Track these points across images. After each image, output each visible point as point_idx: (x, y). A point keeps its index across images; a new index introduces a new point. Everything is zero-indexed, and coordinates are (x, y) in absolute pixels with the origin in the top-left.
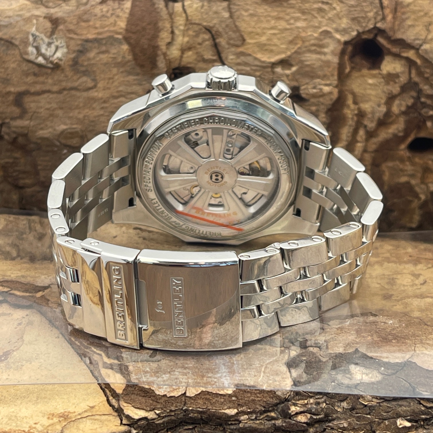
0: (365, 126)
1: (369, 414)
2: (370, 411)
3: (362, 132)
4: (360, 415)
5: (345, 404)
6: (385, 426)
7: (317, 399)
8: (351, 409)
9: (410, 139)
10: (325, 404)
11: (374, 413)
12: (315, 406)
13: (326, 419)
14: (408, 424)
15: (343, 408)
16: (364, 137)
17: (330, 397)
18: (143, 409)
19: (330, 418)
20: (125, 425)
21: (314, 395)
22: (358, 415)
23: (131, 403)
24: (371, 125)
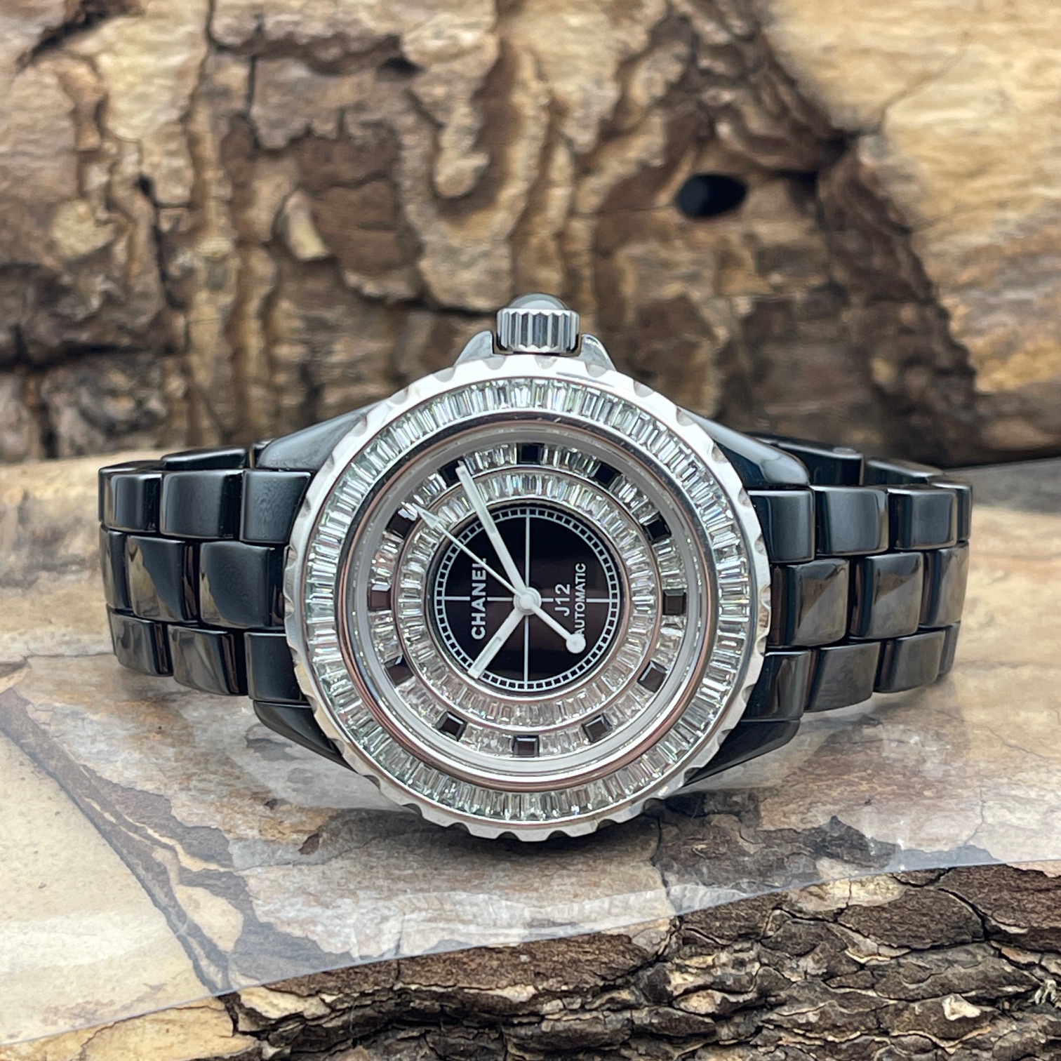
0: (570, 143)
1: (872, 987)
2: (875, 980)
3: (562, 158)
4: (848, 990)
5: (808, 964)
6: (912, 1017)
7: (736, 951)
8: (826, 977)
10: (757, 965)
11: (885, 984)
12: (733, 971)
13: (762, 1002)
14: (972, 1011)
15: (806, 973)
16: (568, 171)
17: (771, 945)
18: (291, 993)
19: (773, 999)
20: (244, 1033)
21: (729, 943)
22: (843, 991)
23: (258, 976)
24: (584, 137)
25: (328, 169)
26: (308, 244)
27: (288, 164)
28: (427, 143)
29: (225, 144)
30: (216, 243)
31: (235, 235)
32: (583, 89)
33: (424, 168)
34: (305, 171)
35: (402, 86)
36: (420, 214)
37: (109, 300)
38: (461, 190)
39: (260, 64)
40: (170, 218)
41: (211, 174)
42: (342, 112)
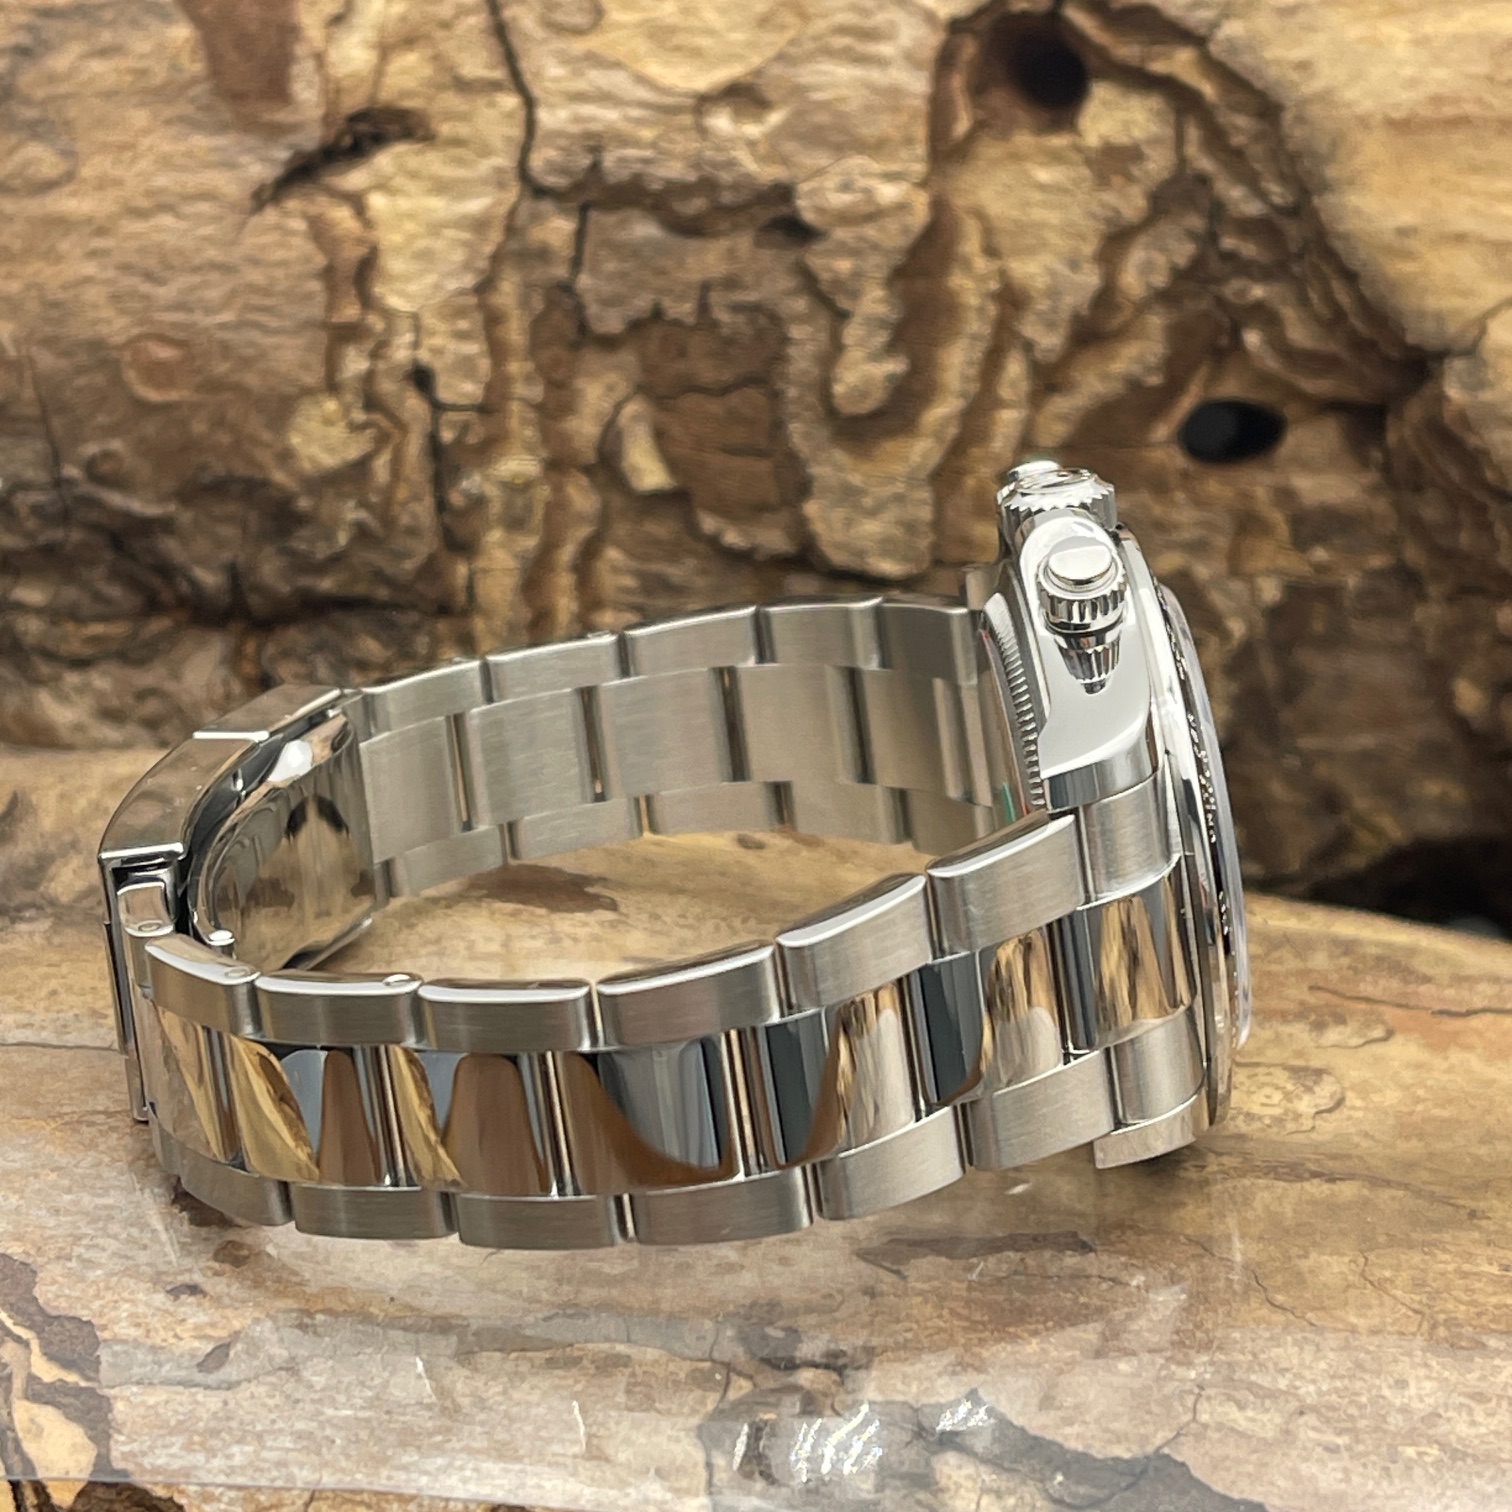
0: (1028, 346)
3: (1015, 368)
9: (1187, 403)
16: (1024, 386)
24: (1049, 341)
25: (680, 366)
26: (648, 471)
27: (628, 357)
28: (823, 337)
29: (537, 325)
30: (518, 464)
31: (544, 454)
32: (1052, 273)
33: (815, 371)
34: (648, 368)
35: (790, 256)
36: (806, 436)
37: (362, 533)
38: (867, 406)
39: (594, 215)
40: (452, 425)
41: (515, 367)
42: (706, 287)
